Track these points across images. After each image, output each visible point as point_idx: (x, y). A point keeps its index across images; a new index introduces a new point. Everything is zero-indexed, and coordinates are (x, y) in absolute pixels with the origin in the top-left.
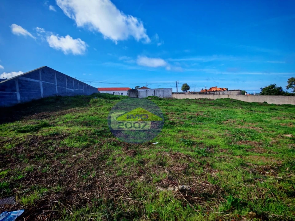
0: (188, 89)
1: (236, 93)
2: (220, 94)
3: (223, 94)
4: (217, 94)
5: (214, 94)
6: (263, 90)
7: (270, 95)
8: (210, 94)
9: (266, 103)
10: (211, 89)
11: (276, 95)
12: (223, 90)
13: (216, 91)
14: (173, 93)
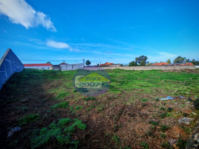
0: (90, 64)
1: (119, 65)
2: (111, 66)
3: (113, 66)
4: (110, 67)
5: (108, 66)
6: (130, 64)
7: (133, 66)
8: (106, 66)
9: (134, 70)
10: (106, 63)
11: (135, 66)
12: (112, 64)
13: (109, 65)
14: (84, 67)
